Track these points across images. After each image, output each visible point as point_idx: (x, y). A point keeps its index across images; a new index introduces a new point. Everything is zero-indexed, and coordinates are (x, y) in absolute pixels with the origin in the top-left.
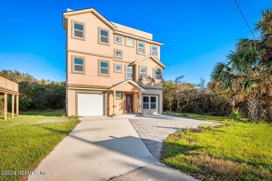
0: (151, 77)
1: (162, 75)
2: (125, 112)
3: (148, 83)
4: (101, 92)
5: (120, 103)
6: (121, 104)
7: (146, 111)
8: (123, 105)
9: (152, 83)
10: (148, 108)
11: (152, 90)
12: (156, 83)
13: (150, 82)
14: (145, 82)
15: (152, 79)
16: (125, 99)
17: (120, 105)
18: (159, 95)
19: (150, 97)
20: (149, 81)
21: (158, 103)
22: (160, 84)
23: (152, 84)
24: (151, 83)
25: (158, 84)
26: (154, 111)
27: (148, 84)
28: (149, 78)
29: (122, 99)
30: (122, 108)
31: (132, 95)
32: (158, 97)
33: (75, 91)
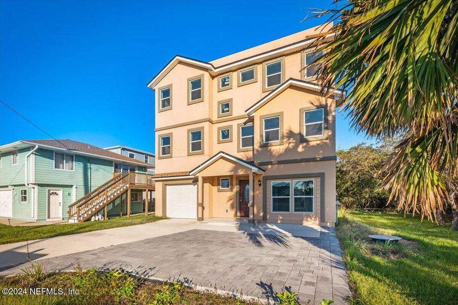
0: (296, 130)
1: (334, 117)
2: (239, 214)
3: (288, 148)
4: (191, 181)
5: (230, 197)
6: (231, 199)
7: (281, 215)
8: (234, 202)
9: (301, 146)
10: (288, 210)
11: (299, 164)
12: (312, 144)
13: (291, 145)
14: (278, 148)
15: (298, 137)
16: (238, 189)
17: (228, 201)
18: (321, 176)
20: (289, 143)
21: (319, 196)
22: (326, 143)
23: (300, 149)
24: (296, 147)
25: (318, 145)
26: (308, 216)
27: (287, 150)
28: (291, 134)
29: (232, 190)
30: (232, 206)
32: (319, 179)
33: (161, 182)
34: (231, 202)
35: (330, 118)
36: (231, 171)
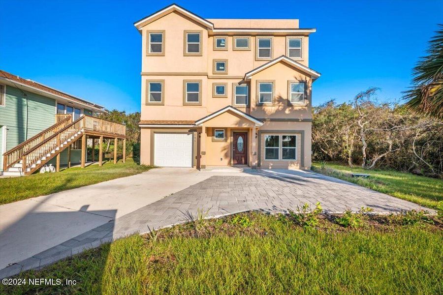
0: (285, 97)
1: (311, 91)
2: (232, 162)
3: (278, 109)
4: (187, 131)
5: (224, 147)
6: (225, 149)
7: (272, 162)
8: (228, 151)
9: (288, 109)
10: (277, 158)
11: (286, 122)
12: (296, 108)
13: (280, 107)
14: (270, 108)
15: (286, 103)
16: (232, 141)
17: (222, 151)
18: (302, 133)
19: (281, 136)
20: (279, 106)
21: (300, 147)
22: (305, 109)
23: (287, 111)
24: (284, 109)
25: (300, 110)
26: (292, 163)
27: (277, 111)
28: (280, 99)
29: (226, 140)
30: (226, 156)
31: (247, 133)
32: (300, 135)
33: (150, 130)
34: (225, 151)
35: (308, 92)
36: (236, 124)
